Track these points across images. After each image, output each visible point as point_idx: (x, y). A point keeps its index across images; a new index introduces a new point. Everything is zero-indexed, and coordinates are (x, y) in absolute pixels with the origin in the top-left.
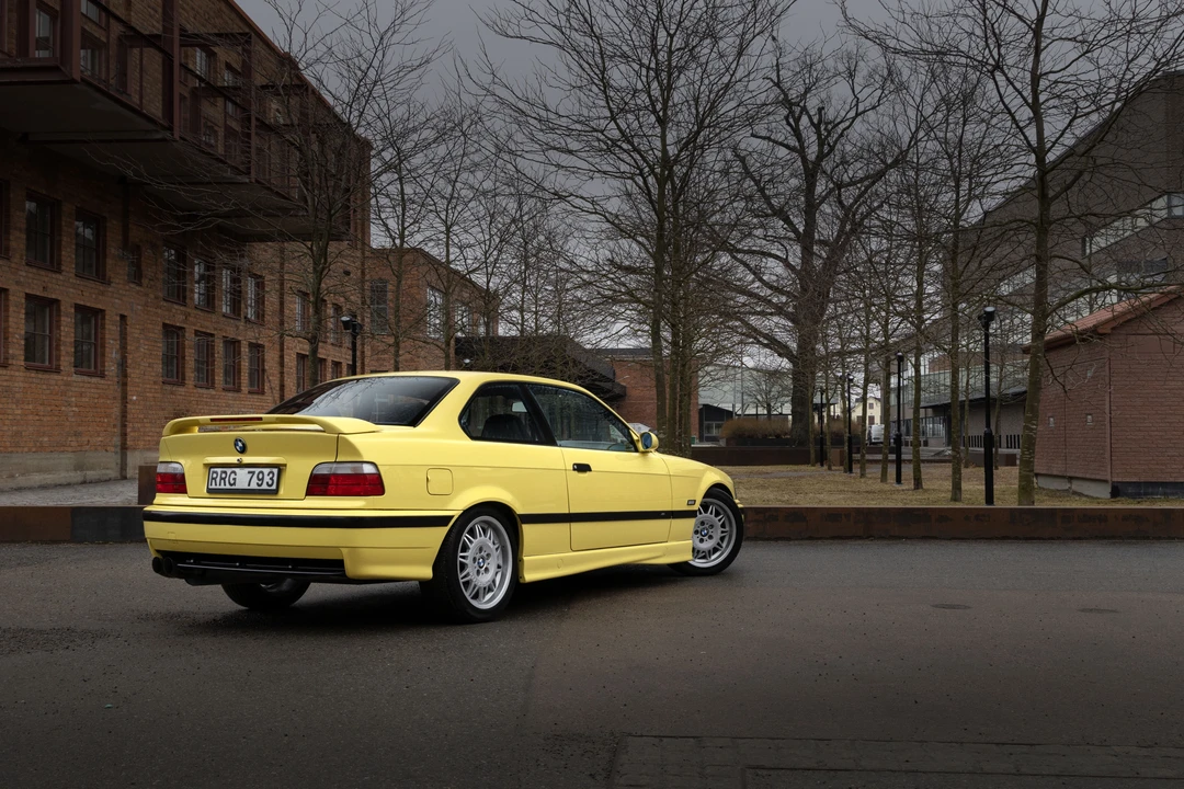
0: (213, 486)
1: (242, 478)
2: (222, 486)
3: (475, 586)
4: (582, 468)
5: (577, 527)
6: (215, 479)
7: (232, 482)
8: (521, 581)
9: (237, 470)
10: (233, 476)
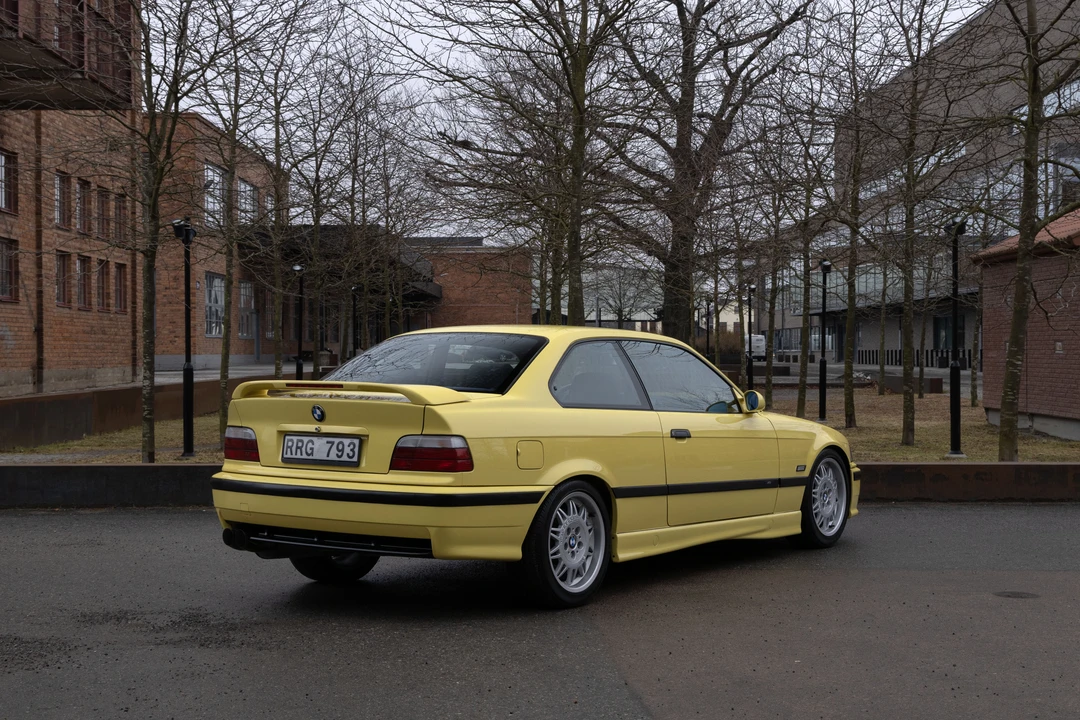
0: (289, 455)
1: (320, 447)
2: (299, 456)
3: (564, 566)
4: (680, 435)
5: (675, 501)
6: (291, 448)
7: (309, 452)
8: (614, 560)
9: (315, 439)
10: (310, 445)
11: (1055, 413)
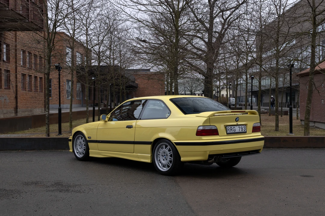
1: (237, 129)
2: (232, 132)
6: (229, 130)
7: (234, 130)
9: (235, 127)
11: (322, 121)
